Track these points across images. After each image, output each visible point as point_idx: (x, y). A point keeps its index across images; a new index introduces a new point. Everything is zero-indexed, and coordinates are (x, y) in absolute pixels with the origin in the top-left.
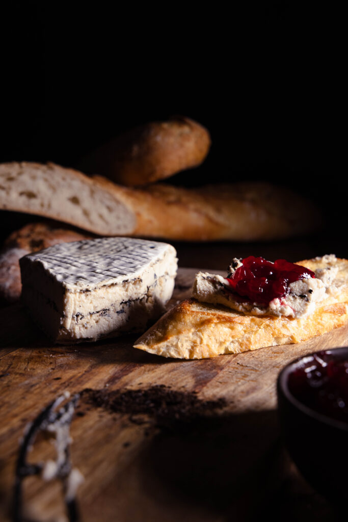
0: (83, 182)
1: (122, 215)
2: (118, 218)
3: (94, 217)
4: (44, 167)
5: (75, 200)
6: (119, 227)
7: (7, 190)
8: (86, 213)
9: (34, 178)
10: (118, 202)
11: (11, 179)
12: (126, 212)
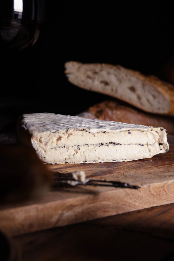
0: (138, 78)
1: (162, 101)
2: (159, 103)
3: (144, 100)
4: (115, 68)
5: (133, 89)
6: (159, 109)
7: (93, 79)
8: (139, 98)
9: (109, 73)
10: (159, 93)
11: (95, 73)
12: (165, 99)
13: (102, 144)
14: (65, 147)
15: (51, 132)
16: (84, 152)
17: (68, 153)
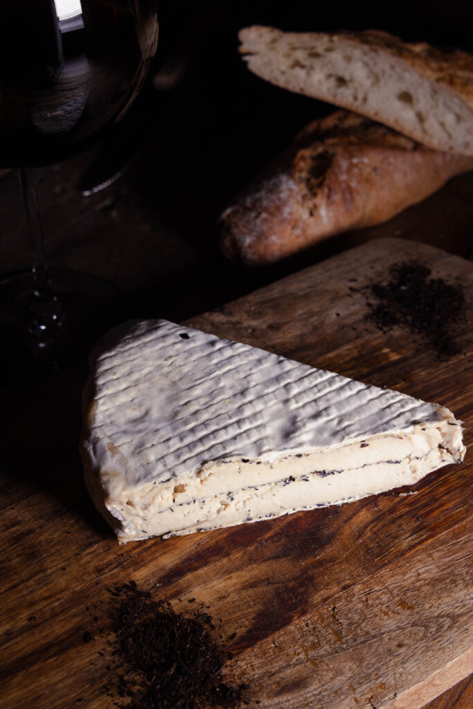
2: (469, 131)
3: (432, 124)
5: (406, 97)
6: (466, 145)
7: (310, 70)
8: (421, 118)
9: (348, 59)
11: (315, 55)
13: (292, 479)
14: (194, 501)
15: (155, 483)
16: (244, 502)
17: (205, 511)
